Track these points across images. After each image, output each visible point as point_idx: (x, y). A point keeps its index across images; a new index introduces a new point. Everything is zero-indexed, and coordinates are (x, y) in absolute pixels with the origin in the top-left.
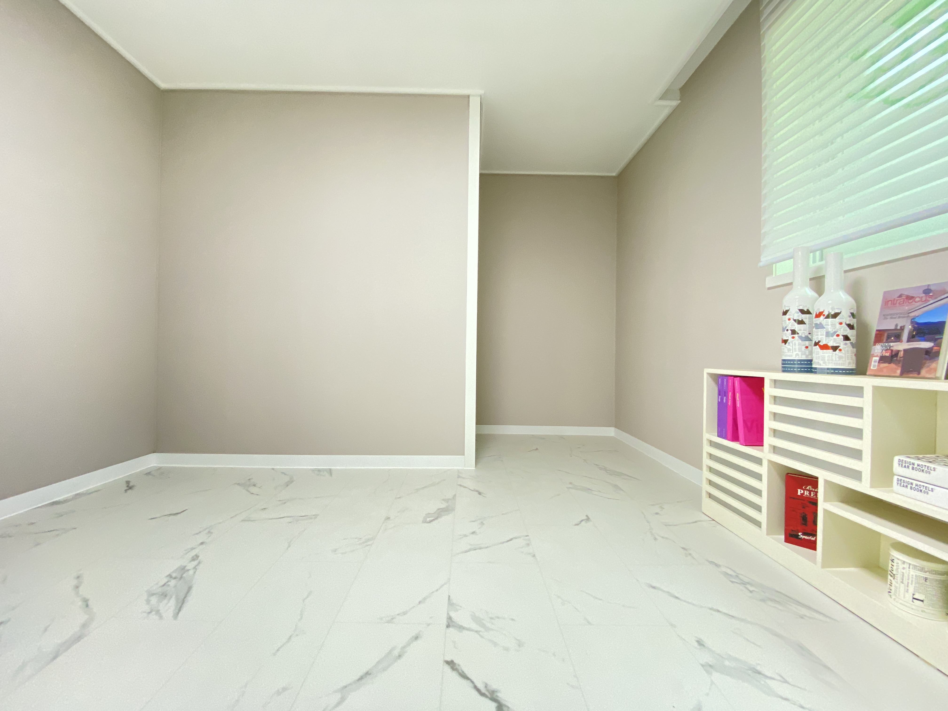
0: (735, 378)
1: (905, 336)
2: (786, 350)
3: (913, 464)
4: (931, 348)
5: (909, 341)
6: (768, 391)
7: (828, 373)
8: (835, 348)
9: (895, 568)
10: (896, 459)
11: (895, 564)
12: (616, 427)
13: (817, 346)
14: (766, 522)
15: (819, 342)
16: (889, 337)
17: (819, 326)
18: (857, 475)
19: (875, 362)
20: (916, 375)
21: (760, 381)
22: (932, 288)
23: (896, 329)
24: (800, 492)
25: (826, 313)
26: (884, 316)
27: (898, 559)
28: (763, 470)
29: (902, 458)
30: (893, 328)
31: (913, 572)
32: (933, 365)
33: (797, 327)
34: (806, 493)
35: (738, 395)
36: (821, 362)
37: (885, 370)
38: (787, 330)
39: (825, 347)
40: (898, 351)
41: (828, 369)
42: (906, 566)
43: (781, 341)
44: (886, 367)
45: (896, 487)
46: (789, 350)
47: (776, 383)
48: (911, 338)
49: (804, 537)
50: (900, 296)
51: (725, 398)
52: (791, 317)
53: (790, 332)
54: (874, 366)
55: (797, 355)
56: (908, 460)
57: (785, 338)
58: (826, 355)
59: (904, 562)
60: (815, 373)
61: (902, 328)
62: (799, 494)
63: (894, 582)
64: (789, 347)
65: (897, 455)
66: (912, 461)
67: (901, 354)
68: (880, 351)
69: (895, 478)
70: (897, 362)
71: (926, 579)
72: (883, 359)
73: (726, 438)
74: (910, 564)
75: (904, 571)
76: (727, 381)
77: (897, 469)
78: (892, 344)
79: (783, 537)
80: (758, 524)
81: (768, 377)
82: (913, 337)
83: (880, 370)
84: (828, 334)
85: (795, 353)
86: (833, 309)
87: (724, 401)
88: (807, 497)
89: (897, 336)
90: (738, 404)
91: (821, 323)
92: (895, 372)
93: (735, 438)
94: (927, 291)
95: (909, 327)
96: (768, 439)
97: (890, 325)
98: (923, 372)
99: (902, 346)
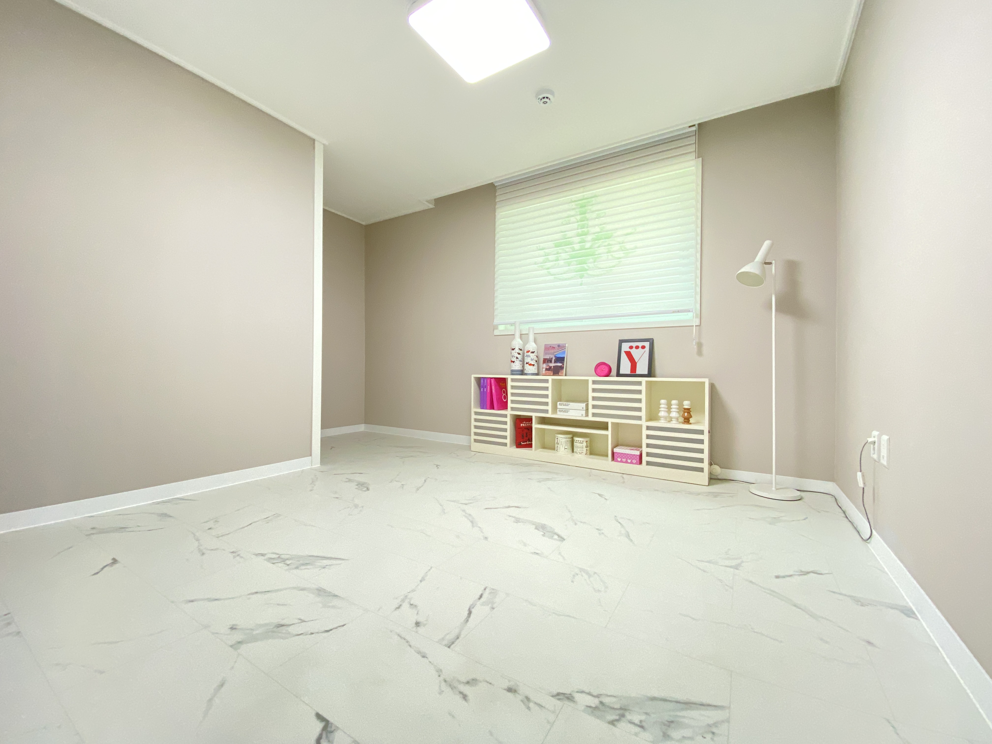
0: (491, 379)
1: (553, 361)
2: (514, 366)
3: (563, 404)
4: (561, 366)
5: (554, 363)
6: (510, 384)
7: (532, 375)
8: (533, 365)
9: (558, 441)
10: (558, 403)
11: (558, 440)
12: (365, 423)
13: (528, 364)
14: (509, 443)
15: (528, 362)
16: (548, 361)
17: (528, 356)
18: (546, 411)
19: (544, 370)
20: (558, 375)
21: (504, 380)
22: (560, 345)
23: (550, 359)
24: (521, 425)
25: (531, 351)
26: (545, 354)
27: (560, 437)
28: (508, 420)
29: (560, 402)
30: (549, 358)
31: (564, 440)
32: (562, 371)
33: (518, 356)
34: (524, 425)
35: (493, 388)
36: (529, 371)
37: (548, 373)
38: (514, 357)
39: (530, 365)
40: (551, 367)
41: (532, 373)
42: (562, 438)
43: (510, 361)
44: (548, 372)
45: (558, 412)
46: (515, 366)
47: (513, 380)
48: (555, 362)
49: (524, 443)
50: (550, 346)
51: (485, 389)
52: (516, 351)
53: (515, 358)
54: (544, 372)
55: (518, 368)
56: (562, 403)
57: (513, 360)
58: (531, 368)
59: (561, 437)
60: (527, 375)
61: (552, 358)
62: (521, 426)
63: (558, 446)
64: (515, 364)
65: (558, 402)
66: (563, 403)
67: (552, 367)
68: (545, 366)
69: (558, 409)
70: (551, 371)
71: (567, 441)
72: (546, 369)
73: (486, 409)
74: (563, 437)
75: (562, 440)
76: (487, 381)
77: (559, 407)
78: (549, 364)
79: (515, 446)
80: (505, 445)
81: (509, 377)
82: (556, 362)
83: (546, 373)
84: (532, 360)
85: (517, 367)
86: (533, 349)
87: (485, 391)
88: (524, 427)
89: (550, 361)
90: (494, 391)
91: (529, 355)
92: (551, 374)
93: (492, 407)
94: (559, 346)
95: (554, 358)
96: (510, 405)
97: (547, 357)
98: (560, 374)
99: (552, 365)
